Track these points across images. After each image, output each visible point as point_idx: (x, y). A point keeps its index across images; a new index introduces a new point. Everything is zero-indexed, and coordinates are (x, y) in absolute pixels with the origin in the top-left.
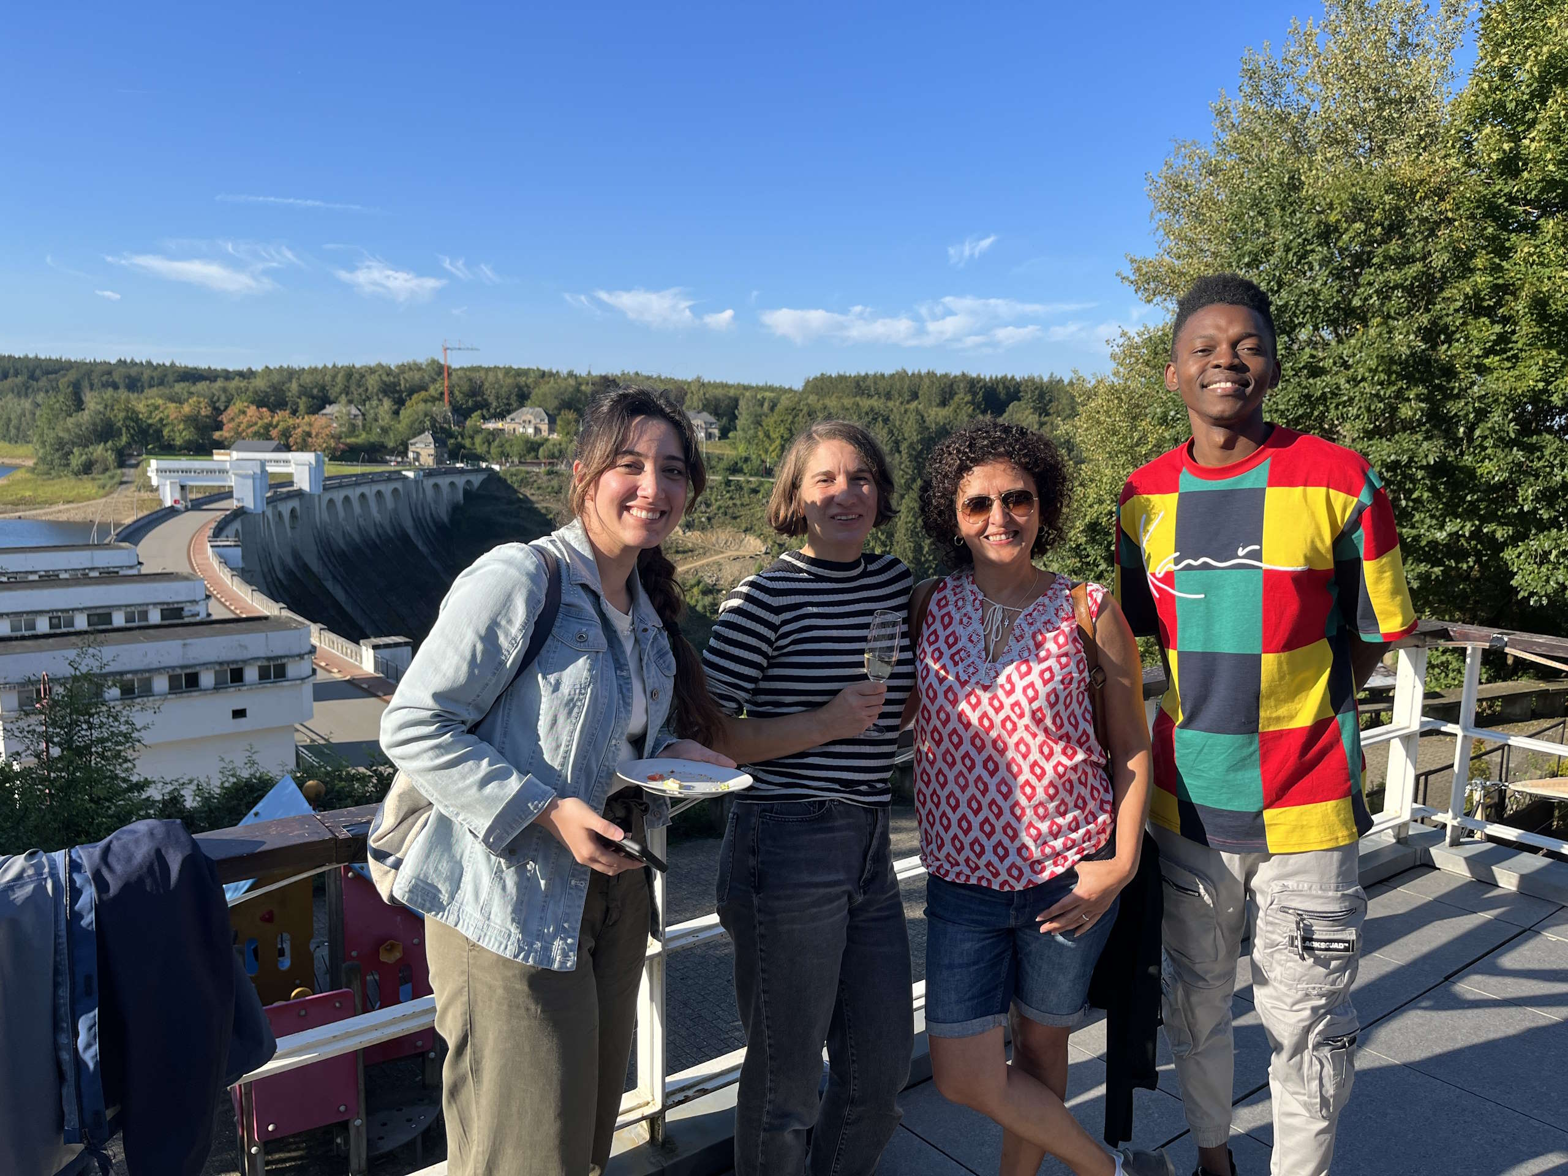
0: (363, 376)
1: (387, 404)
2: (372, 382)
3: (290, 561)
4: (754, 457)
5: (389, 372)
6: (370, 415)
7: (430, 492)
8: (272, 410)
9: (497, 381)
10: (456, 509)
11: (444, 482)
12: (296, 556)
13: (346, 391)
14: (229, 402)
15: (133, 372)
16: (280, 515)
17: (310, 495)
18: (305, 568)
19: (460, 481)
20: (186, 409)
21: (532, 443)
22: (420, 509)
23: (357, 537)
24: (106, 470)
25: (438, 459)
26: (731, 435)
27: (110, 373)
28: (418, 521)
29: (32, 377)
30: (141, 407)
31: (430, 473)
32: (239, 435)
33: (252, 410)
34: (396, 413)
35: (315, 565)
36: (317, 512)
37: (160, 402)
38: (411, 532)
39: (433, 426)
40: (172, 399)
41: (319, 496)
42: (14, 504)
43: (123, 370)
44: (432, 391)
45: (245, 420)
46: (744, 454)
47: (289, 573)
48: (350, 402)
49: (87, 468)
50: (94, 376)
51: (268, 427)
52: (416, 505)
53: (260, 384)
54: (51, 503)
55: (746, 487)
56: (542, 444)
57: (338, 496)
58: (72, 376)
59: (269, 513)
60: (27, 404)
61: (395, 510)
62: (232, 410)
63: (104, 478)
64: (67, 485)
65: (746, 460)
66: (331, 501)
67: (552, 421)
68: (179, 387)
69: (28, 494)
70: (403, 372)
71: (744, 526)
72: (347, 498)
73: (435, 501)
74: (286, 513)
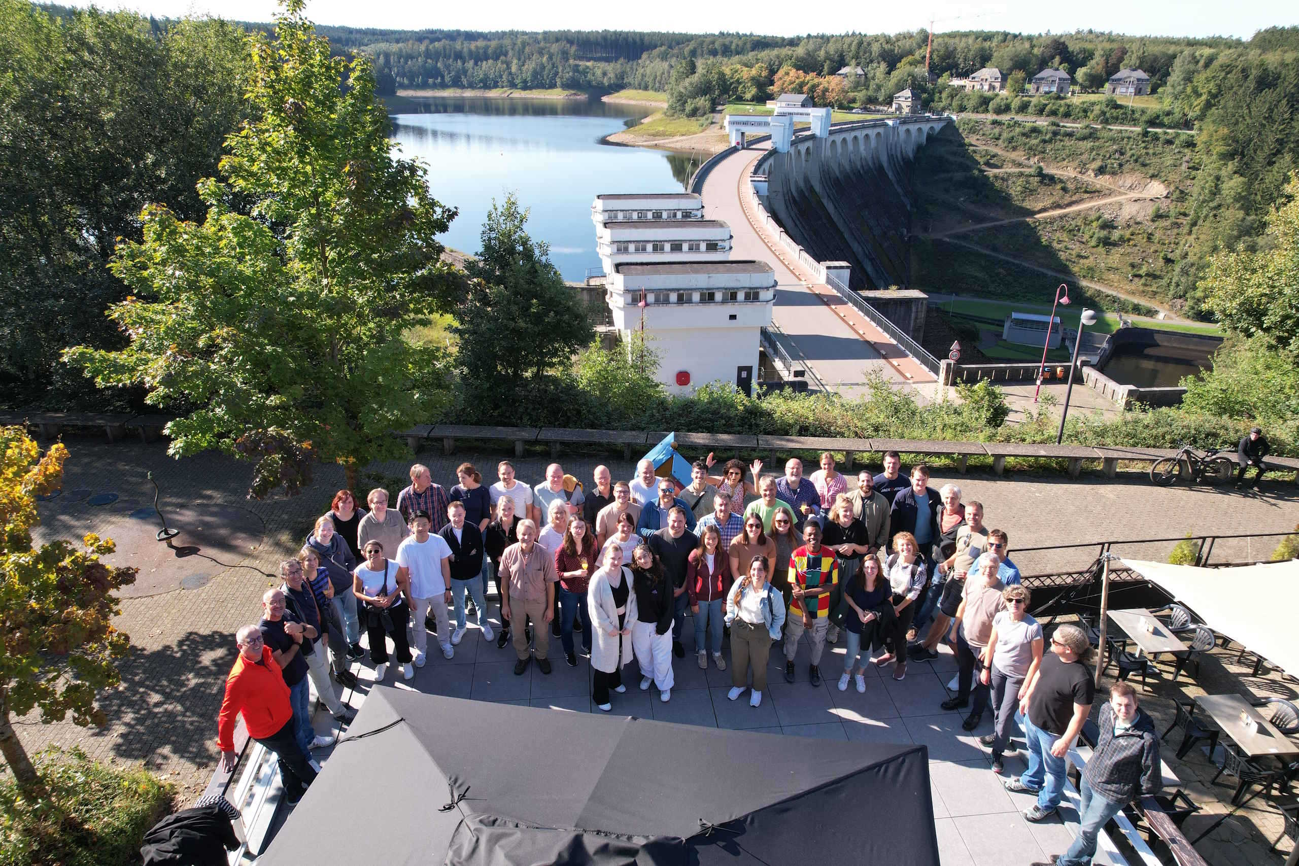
0: (869, 44)
1: (883, 66)
2: (876, 48)
3: (801, 184)
4: (1177, 110)
5: (888, 40)
6: (870, 75)
7: (902, 135)
8: (806, 72)
9: (967, 47)
10: (919, 148)
11: (913, 128)
12: (807, 180)
13: (856, 57)
14: (780, 65)
15: (727, 41)
16: (799, 152)
17: (821, 139)
18: (811, 189)
19: (926, 127)
20: (754, 72)
21: (985, 98)
22: (894, 148)
23: (847, 167)
24: (705, 114)
25: (913, 110)
26: (1160, 90)
27: (713, 43)
28: (891, 157)
29: (670, 47)
30: (727, 71)
31: (905, 121)
32: (783, 91)
33: (793, 72)
34: (889, 73)
35: (818, 188)
36: (824, 150)
37: (739, 66)
38: (885, 165)
39: (913, 83)
40: (746, 65)
41: (826, 138)
42: (654, 135)
43: (721, 40)
44: (917, 55)
45: (788, 79)
46: (1167, 108)
47: (801, 192)
48: (858, 65)
49: (694, 113)
50: (705, 45)
51: (801, 85)
52: (891, 145)
53: (800, 51)
54: (672, 135)
55: (1163, 138)
56: (992, 99)
57: (838, 138)
58: (692, 46)
59: (792, 151)
60: (666, 65)
61: (876, 148)
62: (781, 73)
63: (702, 120)
64: (683, 123)
65: (1168, 114)
66: (833, 142)
67: (1004, 78)
68: (751, 55)
69: (661, 129)
70: (898, 40)
71: (1151, 172)
72: (844, 139)
73: (905, 142)
74: (803, 151)
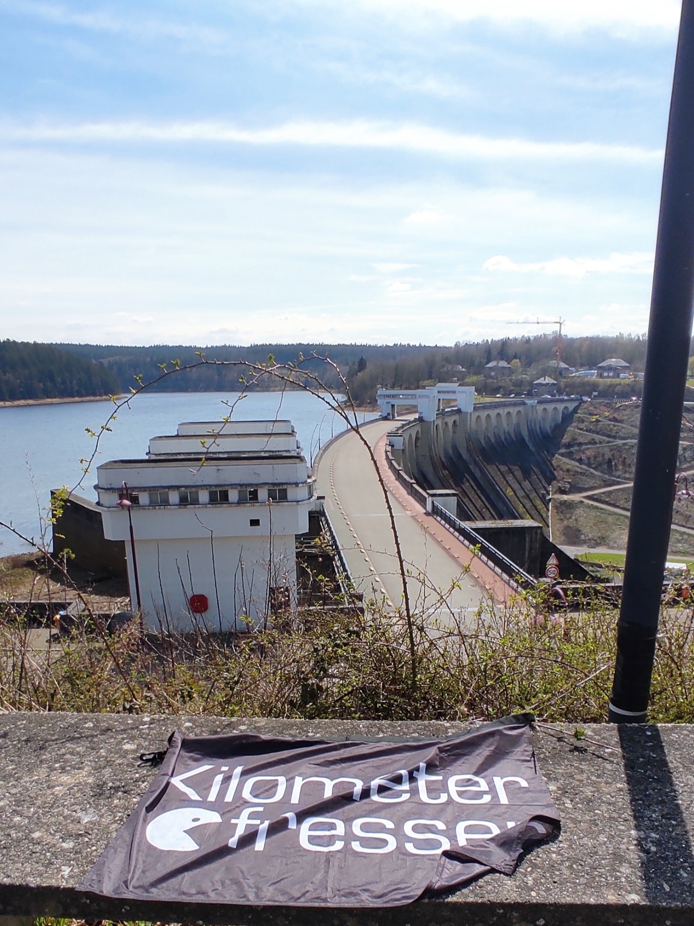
3: (450, 451)
7: (540, 413)
10: (556, 424)
11: (550, 407)
12: (455, 448)
16: (446, 423)
17: (466, 413)
18: (459, 456)
19: (560, 407)
22: (533, 424)
23: (492, 439)
28: (531, 432)
31: (541, 401)
35: (465, 456)
36: (469, 423)
38: (526, 438)
41: (471, 413)
47: (450, 459)
52: (531, 422)
56: (617, 386)
57: (483, 414)
59: (439, 422)
61: (518, 424)
66: (478, 416)
72: (488, 416)
73: (544, 419)
74: (450, 424)
